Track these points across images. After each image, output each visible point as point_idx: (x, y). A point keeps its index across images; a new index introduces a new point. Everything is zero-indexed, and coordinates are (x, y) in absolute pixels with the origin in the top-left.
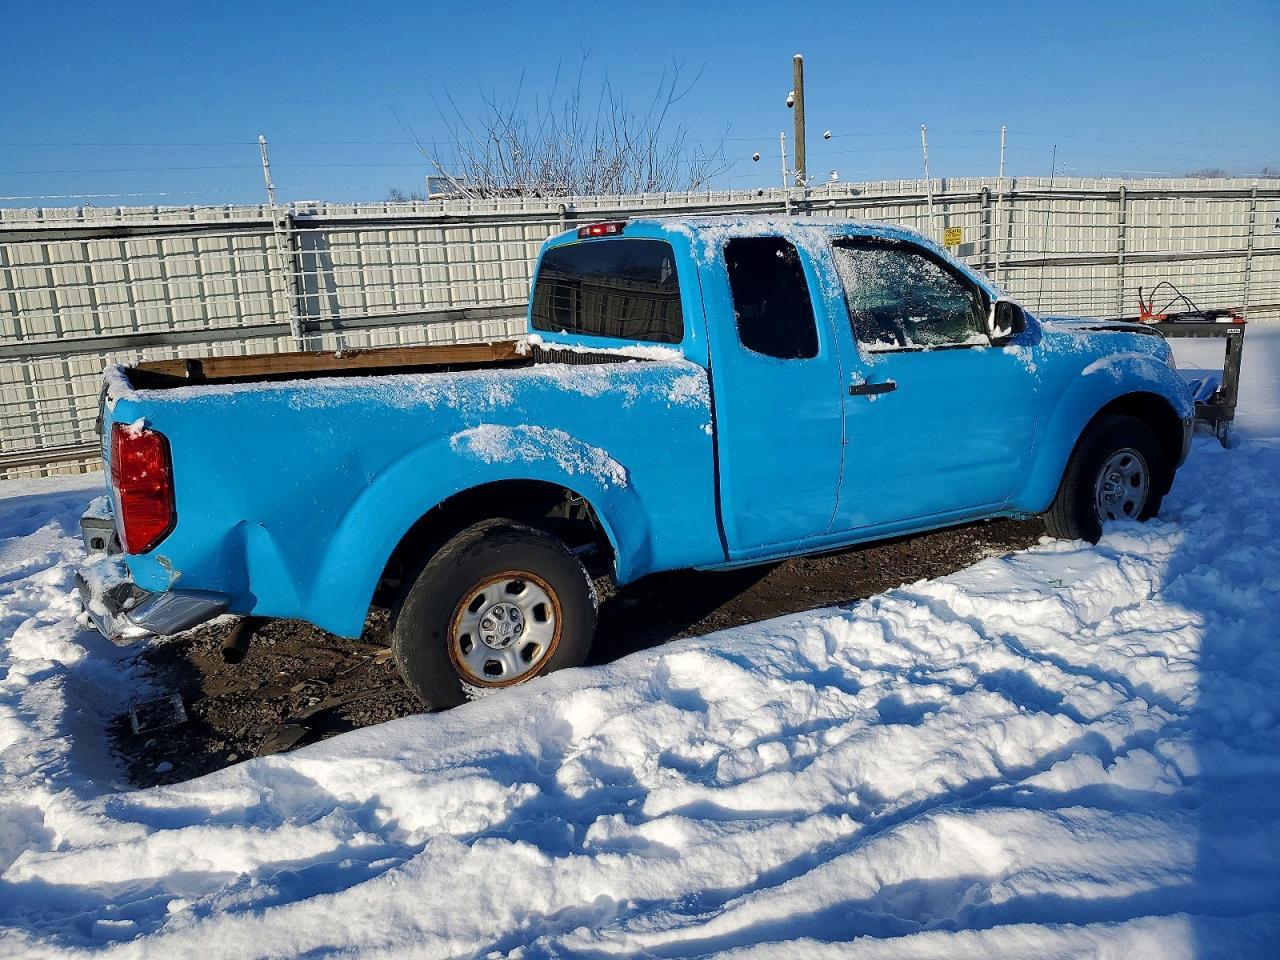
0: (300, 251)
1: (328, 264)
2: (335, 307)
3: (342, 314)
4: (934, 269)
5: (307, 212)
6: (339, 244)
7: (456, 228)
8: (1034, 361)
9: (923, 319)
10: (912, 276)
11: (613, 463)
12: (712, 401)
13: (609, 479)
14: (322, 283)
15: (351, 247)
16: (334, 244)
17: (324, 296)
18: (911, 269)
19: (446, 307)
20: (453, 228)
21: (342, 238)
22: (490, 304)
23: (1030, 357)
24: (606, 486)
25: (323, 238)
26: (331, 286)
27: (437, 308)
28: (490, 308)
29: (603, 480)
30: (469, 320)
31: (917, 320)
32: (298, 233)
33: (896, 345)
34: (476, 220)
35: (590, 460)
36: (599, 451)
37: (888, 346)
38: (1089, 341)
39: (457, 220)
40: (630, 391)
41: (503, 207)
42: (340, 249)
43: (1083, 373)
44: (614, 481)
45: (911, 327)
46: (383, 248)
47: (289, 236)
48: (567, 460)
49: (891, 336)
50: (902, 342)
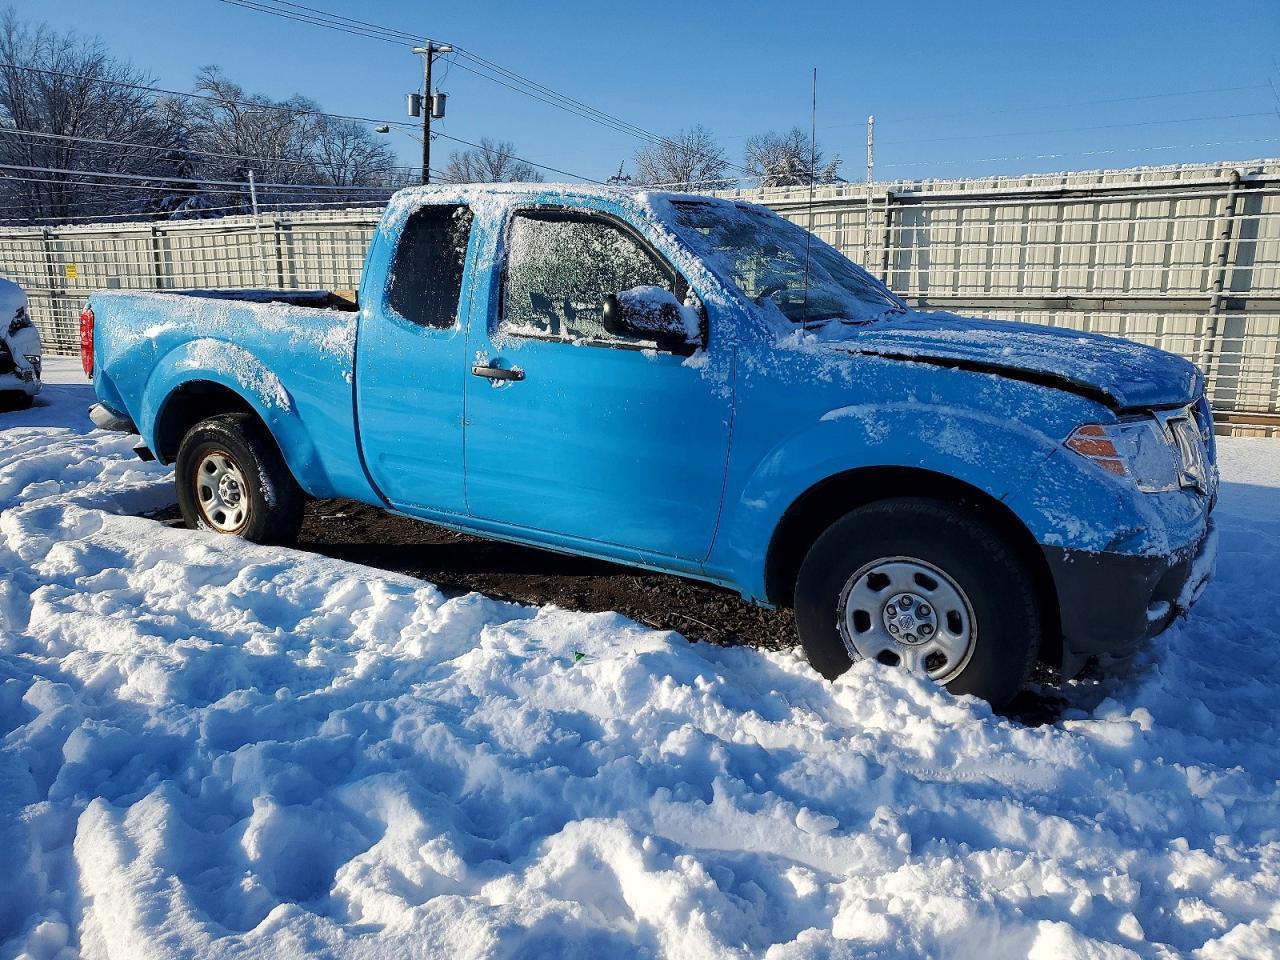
0: (892, 228)
1: (924, 240)
2: (924, 285)
3: (930, 292)
4: (626, 247)
5: (912, 188)
6: (939, 221)
7: (1078, 203)
8: (728, 383)
9: (590, 306)
10: (595, 255)
11: (279, 388)
12: (355, 354)
13: (273, 401)
14: (915, 259)
15: (951, 224)
16: (934, 221)
17: (914, 272)
18: (596, 245)
19: (1047, 293)
20: (1073, 203)
21: (943, 214)
22: (1106, 294)
23: (724, 377)
24: (270, 405)
25: (924, 214)
26: (924, 262)
27: (1035, 293)
28: (1104, 299)
29: (268, 399)
30: (1072, 310)
31: (581, 306)
32: (893, 210)
33: (548, 332)
34: (1105, 193)
35: (261, 381)
36: (271, 376)
37: (538, 332)
38: (853, 371)
39: (1080, 194)
40: (297, 332)
41: (1149, 176)
42: (940, 226)
43: (822, 419)
44: (277, 403)
45: (571, 314)
46: (986, 225)
47: (886, 213)
48: (244, 376)
49: (544, 321)
50: (556, 328)
